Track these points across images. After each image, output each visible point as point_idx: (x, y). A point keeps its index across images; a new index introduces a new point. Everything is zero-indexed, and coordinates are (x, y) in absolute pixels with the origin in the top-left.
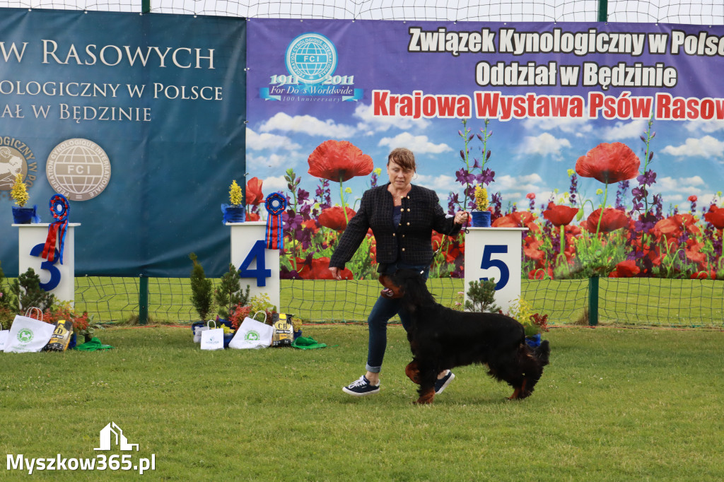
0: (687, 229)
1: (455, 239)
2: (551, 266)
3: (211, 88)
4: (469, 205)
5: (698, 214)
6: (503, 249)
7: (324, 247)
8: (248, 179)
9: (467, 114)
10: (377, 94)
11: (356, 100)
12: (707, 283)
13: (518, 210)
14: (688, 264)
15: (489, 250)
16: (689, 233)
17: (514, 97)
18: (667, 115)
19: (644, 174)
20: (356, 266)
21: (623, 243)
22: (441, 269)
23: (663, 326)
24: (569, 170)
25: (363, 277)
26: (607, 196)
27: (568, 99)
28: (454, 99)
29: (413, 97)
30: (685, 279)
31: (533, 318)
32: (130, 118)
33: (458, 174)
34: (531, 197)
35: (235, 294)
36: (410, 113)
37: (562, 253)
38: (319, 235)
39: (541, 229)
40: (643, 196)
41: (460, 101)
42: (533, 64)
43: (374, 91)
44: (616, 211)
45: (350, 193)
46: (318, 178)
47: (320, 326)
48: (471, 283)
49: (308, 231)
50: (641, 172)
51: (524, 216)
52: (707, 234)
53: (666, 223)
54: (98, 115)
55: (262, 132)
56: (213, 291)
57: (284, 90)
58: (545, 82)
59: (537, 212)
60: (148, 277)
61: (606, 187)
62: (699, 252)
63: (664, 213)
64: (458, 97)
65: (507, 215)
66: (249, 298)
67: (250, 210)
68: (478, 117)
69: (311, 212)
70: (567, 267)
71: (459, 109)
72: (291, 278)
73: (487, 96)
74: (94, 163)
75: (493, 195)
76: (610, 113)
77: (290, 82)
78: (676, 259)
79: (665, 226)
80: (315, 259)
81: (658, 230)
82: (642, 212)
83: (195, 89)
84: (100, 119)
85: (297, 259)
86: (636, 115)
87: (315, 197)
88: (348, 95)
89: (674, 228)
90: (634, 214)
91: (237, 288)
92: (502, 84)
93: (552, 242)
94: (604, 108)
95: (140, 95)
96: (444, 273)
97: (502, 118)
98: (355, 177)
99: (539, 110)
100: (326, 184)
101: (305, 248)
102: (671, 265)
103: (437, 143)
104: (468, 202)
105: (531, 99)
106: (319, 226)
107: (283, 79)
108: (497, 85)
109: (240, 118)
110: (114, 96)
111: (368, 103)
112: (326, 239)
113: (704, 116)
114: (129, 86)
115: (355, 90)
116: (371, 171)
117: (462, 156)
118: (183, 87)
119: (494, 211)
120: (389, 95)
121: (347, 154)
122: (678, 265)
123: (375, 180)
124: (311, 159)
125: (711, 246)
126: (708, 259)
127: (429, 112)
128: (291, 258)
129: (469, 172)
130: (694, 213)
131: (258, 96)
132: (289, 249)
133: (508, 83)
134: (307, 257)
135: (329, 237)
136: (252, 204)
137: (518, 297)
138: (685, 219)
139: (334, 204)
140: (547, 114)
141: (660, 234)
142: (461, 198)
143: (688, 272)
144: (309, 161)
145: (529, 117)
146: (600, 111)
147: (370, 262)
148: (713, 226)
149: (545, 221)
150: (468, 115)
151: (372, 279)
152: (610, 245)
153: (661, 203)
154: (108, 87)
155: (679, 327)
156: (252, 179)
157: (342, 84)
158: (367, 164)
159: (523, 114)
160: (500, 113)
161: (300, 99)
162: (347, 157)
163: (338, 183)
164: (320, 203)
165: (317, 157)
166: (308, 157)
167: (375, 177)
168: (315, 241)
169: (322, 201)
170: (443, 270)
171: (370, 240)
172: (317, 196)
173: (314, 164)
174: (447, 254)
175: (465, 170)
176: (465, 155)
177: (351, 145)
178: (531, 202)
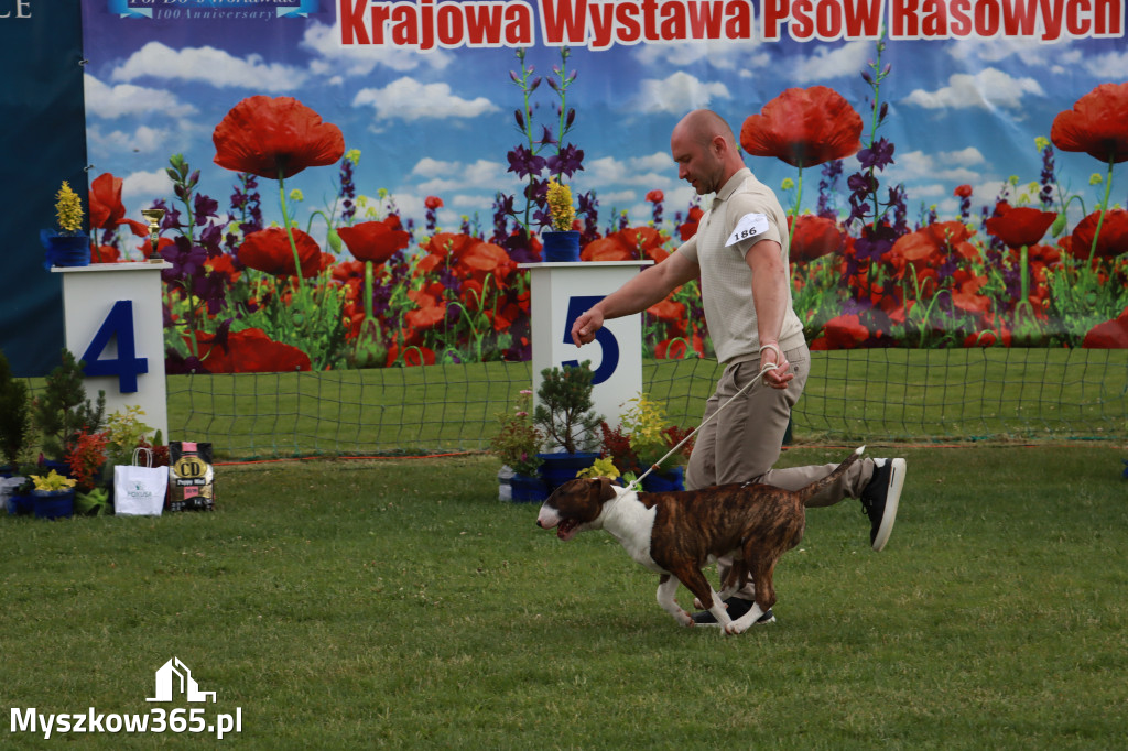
0: (955, 251)
1: (510, 285)
2: (700, 331)
4: (535, 217)
5: (974, 220)
7: (252, 308)
8: (93, 176)
9: (525, 38)
11: (305, 15)
12: (994, 353)
13: (632, 225)
14: (958, 318)
15: (578, 305)
16: (958, 257)
17: (616, 3)
18: (913, 31)
19: (870, 146)
20: (317, 344)
21: (834, 281)
22: (484, 345)
23: (917, 440)
25: (329, 366)
26: (802, 192)
28: (498, 10)
29: (418, 8)
30: (954, 347)
31: (667, 435)
33: (511, 157)
34: (656, 199)
35: (75, 409)
36: (412, 39)
38: (240, 284)
40: (870, 190)
41: (510, 14)
44: (820, 220)
45: (300, 201)
47: (251, 466)
48: (545, 373)
49: (218, 277)
50: (865, 143)
51: (642, 237)
52: (991, 260)
53: (914, 242)
56: (28, 404)
59: (668, 227)
61: (800, 175)
62: (978, 295)
63: (911, 222)
64: (505, 5)
65: (609, 235)
66: (105, 416)
67: (100, 239)
68: (547, 44)
69: (224, 241)
71: (510, 29)
72: (186, 371)
75: (580, 197)
76: (802, 28)
78: (933, 311)
79: (913, 247)
80: (233, 333)
81: (900, 255)
82: (868, 221)
85: (199, 335)
86: (853, 31)
87: (231, 211)
88: (287, 5)
89: (929, 250)
90: (852, 226)
91: (80, 397)
94: (791, 20)
96: (490, 353)
97: (595, 44)
98: (308, 169)
99: (666, 26)
100: (251, 184)
101: (213, 311)
102: (926, 320)
104: (532, 211)
105: (649, 5)
106: (240, 266)
109: (71, 55)
112: (255, 292)
113: (981, 31)
116: (340, 155)
119: (583, 227)
121: (291, 123)
122: (939, 321)
123: (349, 173)
124: (225, 130)
125: (1001, 282)
126: (995, 307)
127: (451, 35)
128: (187, 331)
129: (533, 153)
130: (966, 220)
132: (181, 315)
134: (218, 330)
135: (261, 289)
136: (102, 228)
137: (637, 396)
138: (950, 231)
139: (266, 226)
140: (681, 34)
141: (903, 262)
142: (519, 204)
143: (959, 333)
144: (218, 140)
145: (647, 41)
146: (784, 26)
147: (343, 336)
148: (1001, 242)
150: (528, 41)
151: (349, 368)
152: (810, 286)
153: (904, 201)
155: (947, 440)
156: (101, 177)
158: (331, 143)
159: (635, 35)
160: (590, 36)
161: (192, 15)
162: (292, 128)
163: (275, 183)
164: (241, 222)
165: (231, 130)
166: (214, 130)
167: (347, 167)
168: (232, 297)
169: (244, 218)
170: (488, 346)
171: (342, 292)
172: (234, 207)
173: (226, 145)
174: (494, 314)
175: (525, 149)
176: (525, 120)
177: (299, 106)
178: (655, 208)
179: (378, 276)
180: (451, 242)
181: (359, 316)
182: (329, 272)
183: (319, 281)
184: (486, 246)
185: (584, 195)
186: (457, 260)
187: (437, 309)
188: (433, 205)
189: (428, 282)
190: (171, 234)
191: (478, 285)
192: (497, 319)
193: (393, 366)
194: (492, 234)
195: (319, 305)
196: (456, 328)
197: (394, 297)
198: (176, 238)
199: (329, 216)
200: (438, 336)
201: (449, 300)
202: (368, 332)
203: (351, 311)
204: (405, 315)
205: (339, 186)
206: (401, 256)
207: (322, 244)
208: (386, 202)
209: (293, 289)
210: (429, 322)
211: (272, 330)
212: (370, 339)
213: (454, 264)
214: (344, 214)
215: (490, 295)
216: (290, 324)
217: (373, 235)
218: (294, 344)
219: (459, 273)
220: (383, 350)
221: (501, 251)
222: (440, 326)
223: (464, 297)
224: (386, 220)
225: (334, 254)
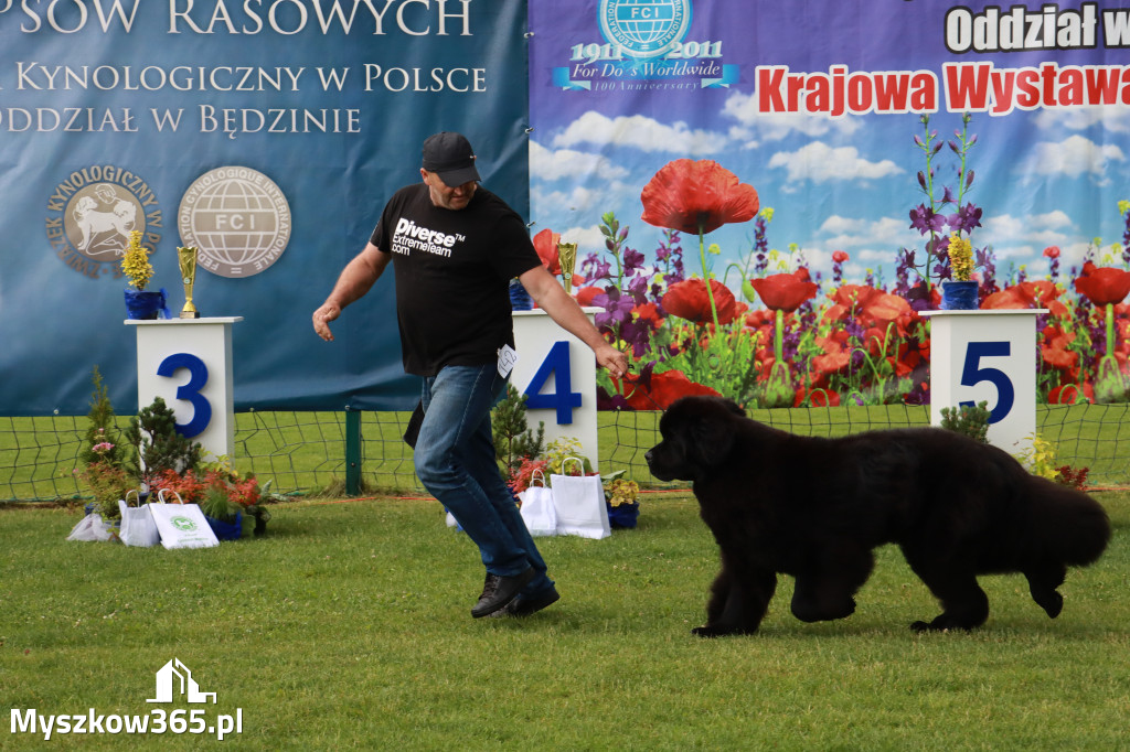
1: (911, 333)
2: (1090, 379)
3: (466, 71)
4: (936, 270)
6: (1002, 349)
7: (674, 352)
9: (929, 104)
10: (765, 74)
11: (727, 86)
13: (1030, 279)
15: (976, 350)
17: (1017, 71)
20: (730, 385)
22: (886, 389)
24: (1119, 203)
27: (1118, 71)
28: (905, 79)
29: (830, 78)
31: (1060, 473)
32: (323, 128)
33: (913, 215)
34: (1053, 255)
35: (518, 438)
36: (824, 107)
37: (1109, 356)
38: (664, 330)
39: (1071, 311)
41: (916, 83)
42: (1053, 9)
43: (758, 69)
45: (718, 254)
46: (660, 229)
47: (668, 494)
48: (945, 412)
49: (645, 323)
51: (1040, 290)
54: (268, 125)
55: (559, 148)
57: (595, 71)
58: (1075, 41)
59: (1063, 280)
60: (359, 411)
64: (912, 75)
65: (1007, 288)
66: (544, 444)
68: (950, 110)
69: (649, 290)
70: (1120, 380)
71: (916, 97)
72: (613, 409)
73: (968, 71)
74: (260, 210)
75: (978, 252)
77: (606, 56)
80: (656, 375)
83: (437, 73)
84: (271, 130)
87: (656, 263)
88: (712, 76)
91: (522, 427)
92: (995, 47)
93: (1091, 336)
95: (340, 87)
96: (892, 397)
97: (995, 110)
98: (727, 229)
99: (1064, 93)
100: (675, 239)
101: (637, 355)
103: (875, 159)
104: (933, 265)
105: (1049, 73)
106: (661, 314)
107: (594, 50)
108: (986, 51)
109: (519, 123)
110: (295, 88)
111: (750, 91)
112: (676, 337)
114: (320, 70)
115: (724, 66)
116: (754, 213)
117: (922, 181)
118: (417, 70)
119: (981, 280)
120: (787, 75)
121: (710, 184)
123: (763, 229)
124: (652, 190)
127: (860, 103)
129: (934, 212)
131: (550, 83)
133: (1005, 45)
134: (642, 372)
135: (683, 335)
137: (1032, 435)
139: (687, 278)
140: (1078, 100)
142: (921, 258)
144: (645, 199)
145: (1045, 106)
147: (754, 378)
149: (1078, 296)
150: (932, 107)
151: (760, 407)
154: (284, 73)
156: (542, 233)
157: (702, 56)
158: (747, 201)
159: (1034, 101)
160: (991, 102)
161: (626, 86)
162: (712, 188)
163: (695, 238)
164: (665, 273)
165: (657, 190)
166: (642, 190)
167: (761, 224)
168: (656, 342)
169: (668, 270)
170: (890, 390)
171: (754, 338)
172: (659, 260)
173: (652, 203)
174: (896, 361)
175: (926, 207)
176: (926, 181)
177: (719, 168)
178: (1052, 263)
179: (788, 324)
180: (856, 293)
181: (769, 361)
182: (743, 319)
183: (734, 328)
184: (888, 297)
185: (981, 250)
186: (861, 311)
187: (842, 355)
188: (840, 259)
189: (834, 331)
190: (603, 284)
191: (881, 332)
192: (900, 365)
193: (800, 407)
194: (895, 286)
195: (734, 349)
196: (859, 373)
197: (802, 343)
198: (607, 288)
199: (743, 268)
200: (843, 380)
201: (854, 347)
202: (778, 375)
203: (762, 356)
204: (812, 359)
205: (754, 241)
206: (809, 306)
207: (737, 294)
208: (796, 255)
209: (709, 335)
210: (834, 367)
211: (691, 372)
212: (779, 381)
213: (859, 314)
214: (758, 266)
215: (892, 343)
216: (706, 366)
217: (784, 286)
218: (709, 385)
219: (862, 321)
220: (791, 392)
221: (903, 302)
222: (844, 371)
223: (868, 344)
224: (797, 272)
225: (747, 303)
